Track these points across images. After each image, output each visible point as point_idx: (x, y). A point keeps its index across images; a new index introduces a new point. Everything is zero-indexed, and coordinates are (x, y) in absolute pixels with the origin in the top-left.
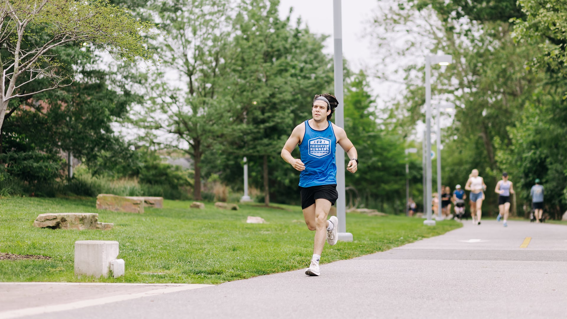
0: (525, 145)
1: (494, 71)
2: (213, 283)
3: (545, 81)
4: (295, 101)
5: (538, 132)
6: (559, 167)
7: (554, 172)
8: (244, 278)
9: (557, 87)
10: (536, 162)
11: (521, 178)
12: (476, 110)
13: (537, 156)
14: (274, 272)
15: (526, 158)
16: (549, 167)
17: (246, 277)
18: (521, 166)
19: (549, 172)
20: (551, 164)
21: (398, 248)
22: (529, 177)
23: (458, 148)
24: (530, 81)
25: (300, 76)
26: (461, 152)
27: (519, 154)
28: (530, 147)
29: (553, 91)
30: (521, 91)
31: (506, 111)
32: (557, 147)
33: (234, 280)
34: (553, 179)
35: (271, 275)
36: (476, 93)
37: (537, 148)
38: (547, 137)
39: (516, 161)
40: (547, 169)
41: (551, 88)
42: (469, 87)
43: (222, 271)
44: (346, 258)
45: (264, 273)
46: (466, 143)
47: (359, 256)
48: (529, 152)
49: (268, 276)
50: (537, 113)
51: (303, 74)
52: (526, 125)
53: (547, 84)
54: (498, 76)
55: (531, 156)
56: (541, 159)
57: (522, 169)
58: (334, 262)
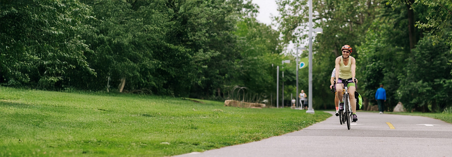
0: (368, 59)
1: (345, 6)
2: (198, 151)
3: (382, 14)
4: (208, 24)
5: (377, 50)
6: (392, 75)
7: (388, 78)
8: (217, 148)
9: (390, 19)
10: (376, 70)
11: (365, 82)
12: (331, 34)
13: (376, 66)
14: (235, 144)
15: (368, 68)
16: (385, 74)
17: (218, 147)
18: (365, 73)
19: (385, 78)
20: (386, 72)
21: (306, 128)
22: (371, 81)
23: (317, 60)
24: (369, 14)
25: (211, 6)
26: (320, 64)
27: (363, 65)
28: (372, 60)
29: (386, 21)
30: (363, 21)
31: (352, 35)
32: (391, 60)
33: (211, 149)
34: (387, 83)
35: (234, 146)
36: (331, 22)
37: (376, 61)
38: (384, 53)
39: (362, 70)
40: (383, 76)
41: (386, 19)
42: (326, 17)
43: (198, 143)
44: (277, 135)
45: (229, 145)
46: (323, 57)
47: (285, 134)
48: (370, 64)
49: (232, 146)
50: (376, 37)
51: (213, 5)
52: (368, 45)
53: (383, 16)
54: (347, 10)
55: (372, 67)
56: (379, 68)
57: (366, 76)
58: (270, 138)
